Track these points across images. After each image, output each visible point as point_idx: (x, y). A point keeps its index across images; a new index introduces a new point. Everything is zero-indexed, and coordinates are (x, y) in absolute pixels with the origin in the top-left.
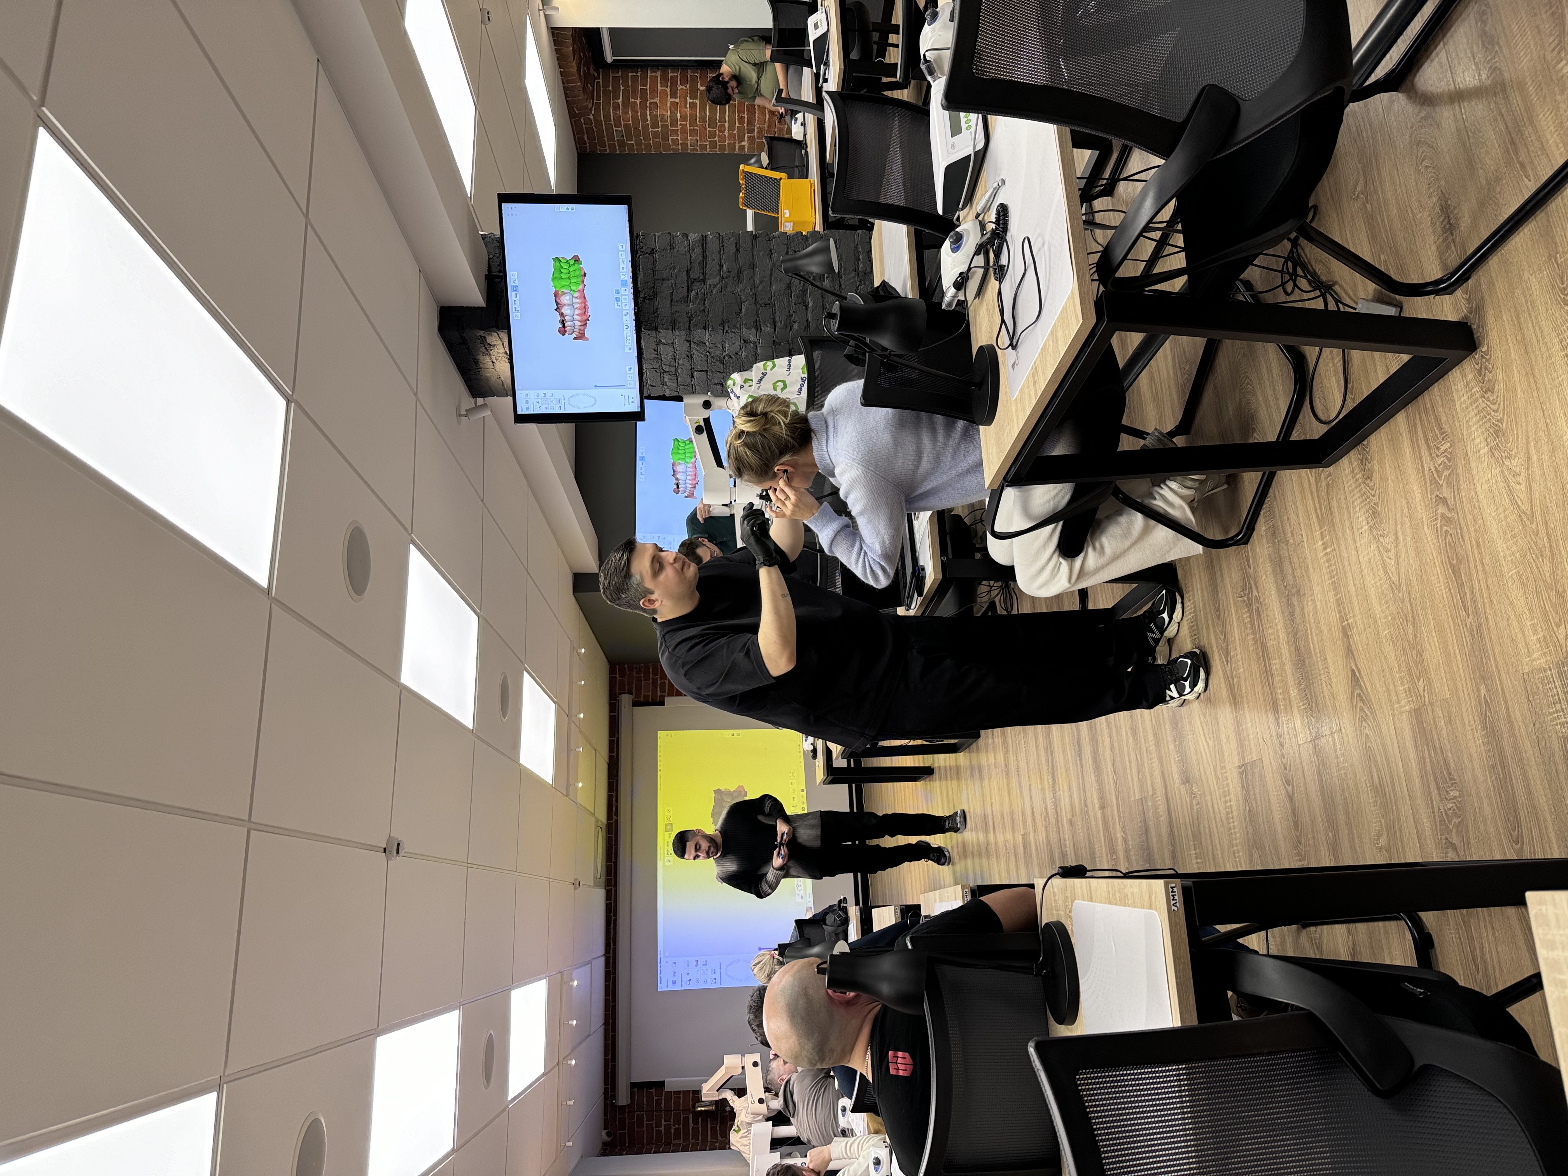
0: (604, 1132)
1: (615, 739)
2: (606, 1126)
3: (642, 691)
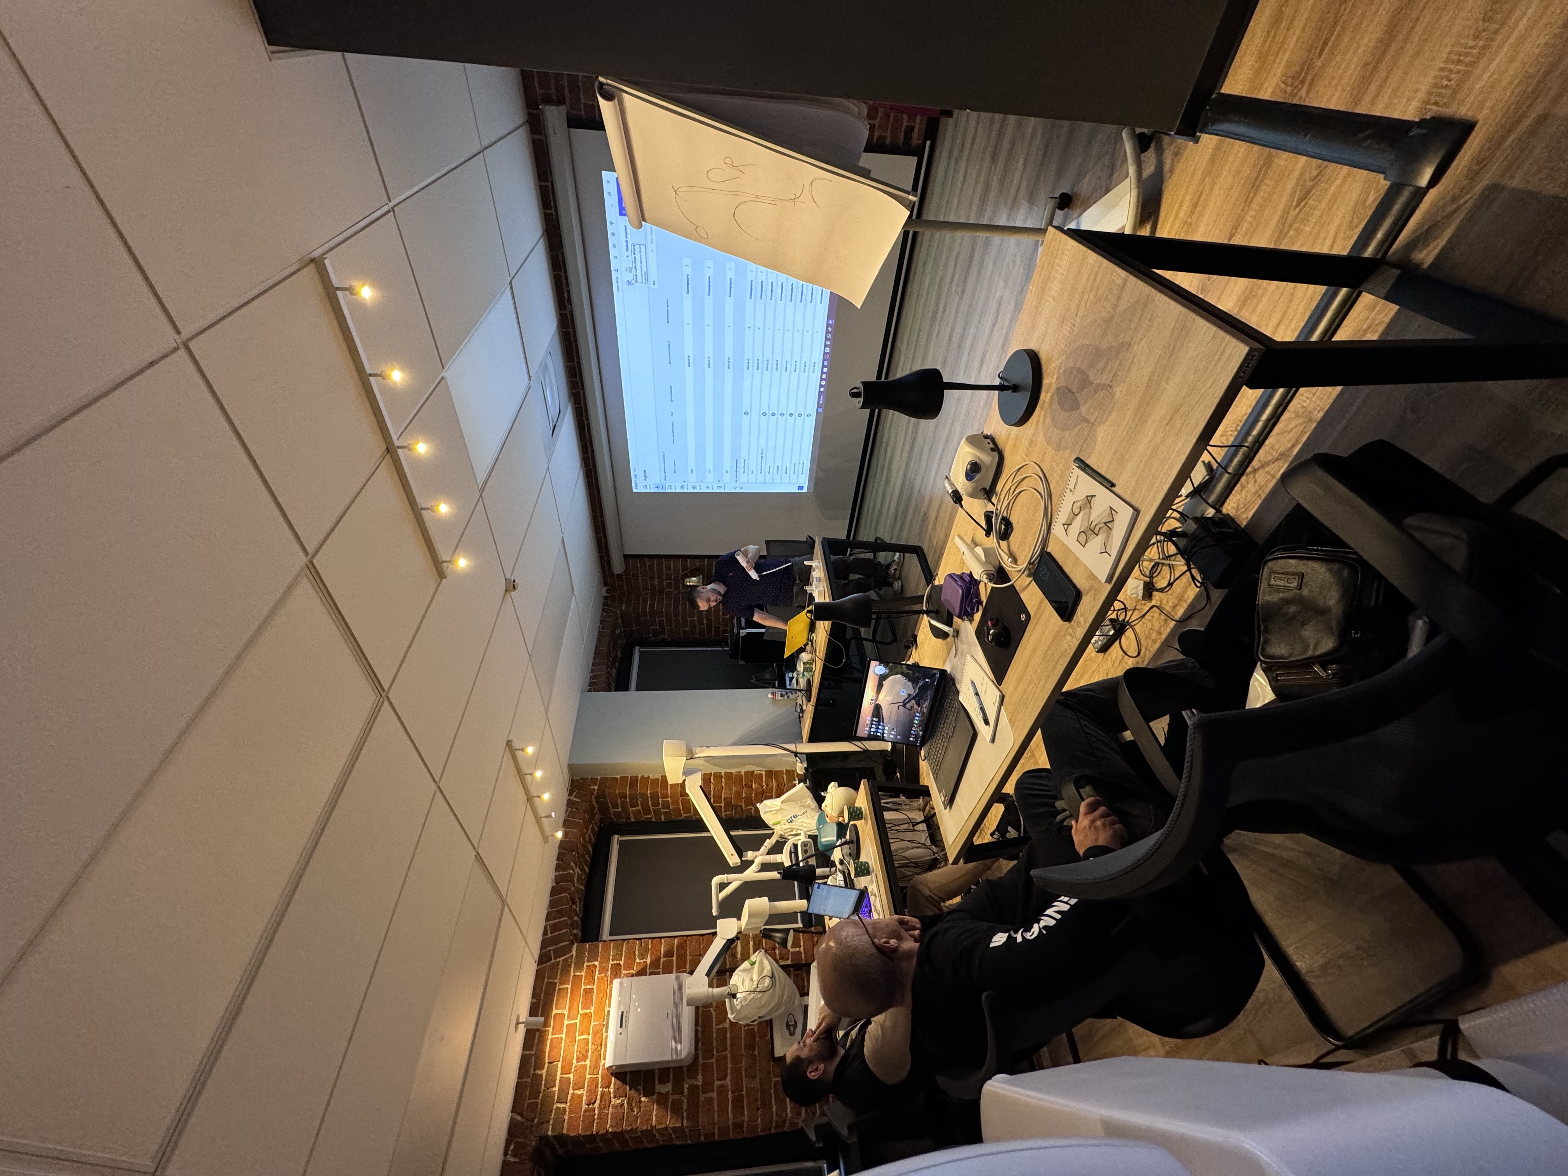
0: (604, 589)
1: (550, 184)
2: (606, 584)
3: (581, 96)
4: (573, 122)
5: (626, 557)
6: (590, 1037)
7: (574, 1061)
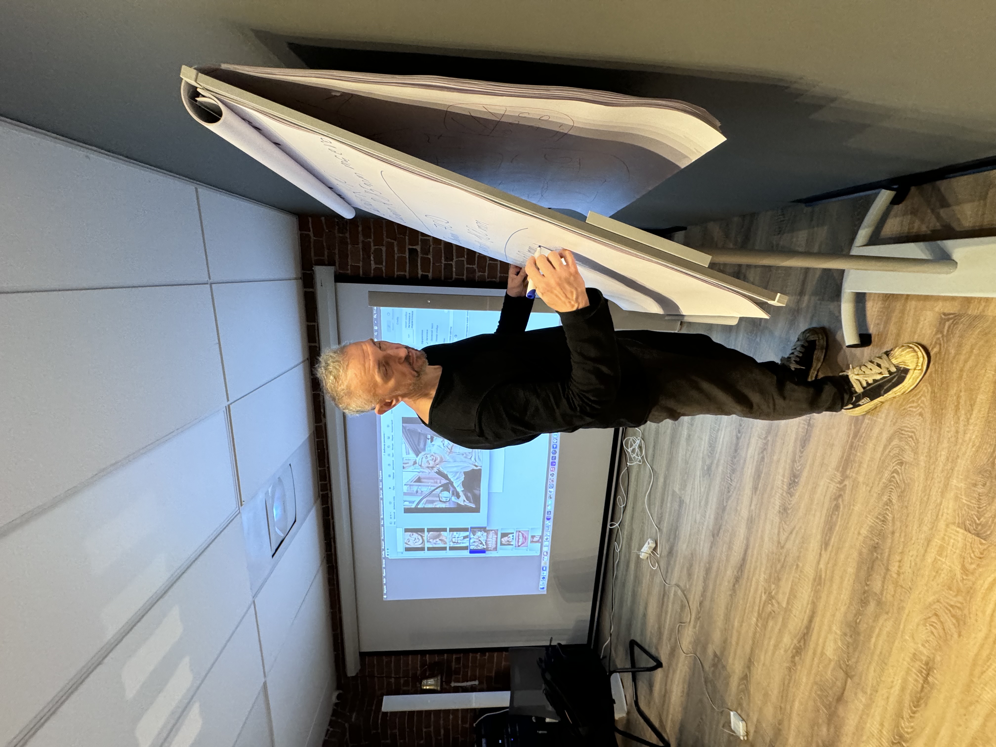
2: (338, 687)
3: (349, 260)
4: (340, 278)
5: (363, 655)
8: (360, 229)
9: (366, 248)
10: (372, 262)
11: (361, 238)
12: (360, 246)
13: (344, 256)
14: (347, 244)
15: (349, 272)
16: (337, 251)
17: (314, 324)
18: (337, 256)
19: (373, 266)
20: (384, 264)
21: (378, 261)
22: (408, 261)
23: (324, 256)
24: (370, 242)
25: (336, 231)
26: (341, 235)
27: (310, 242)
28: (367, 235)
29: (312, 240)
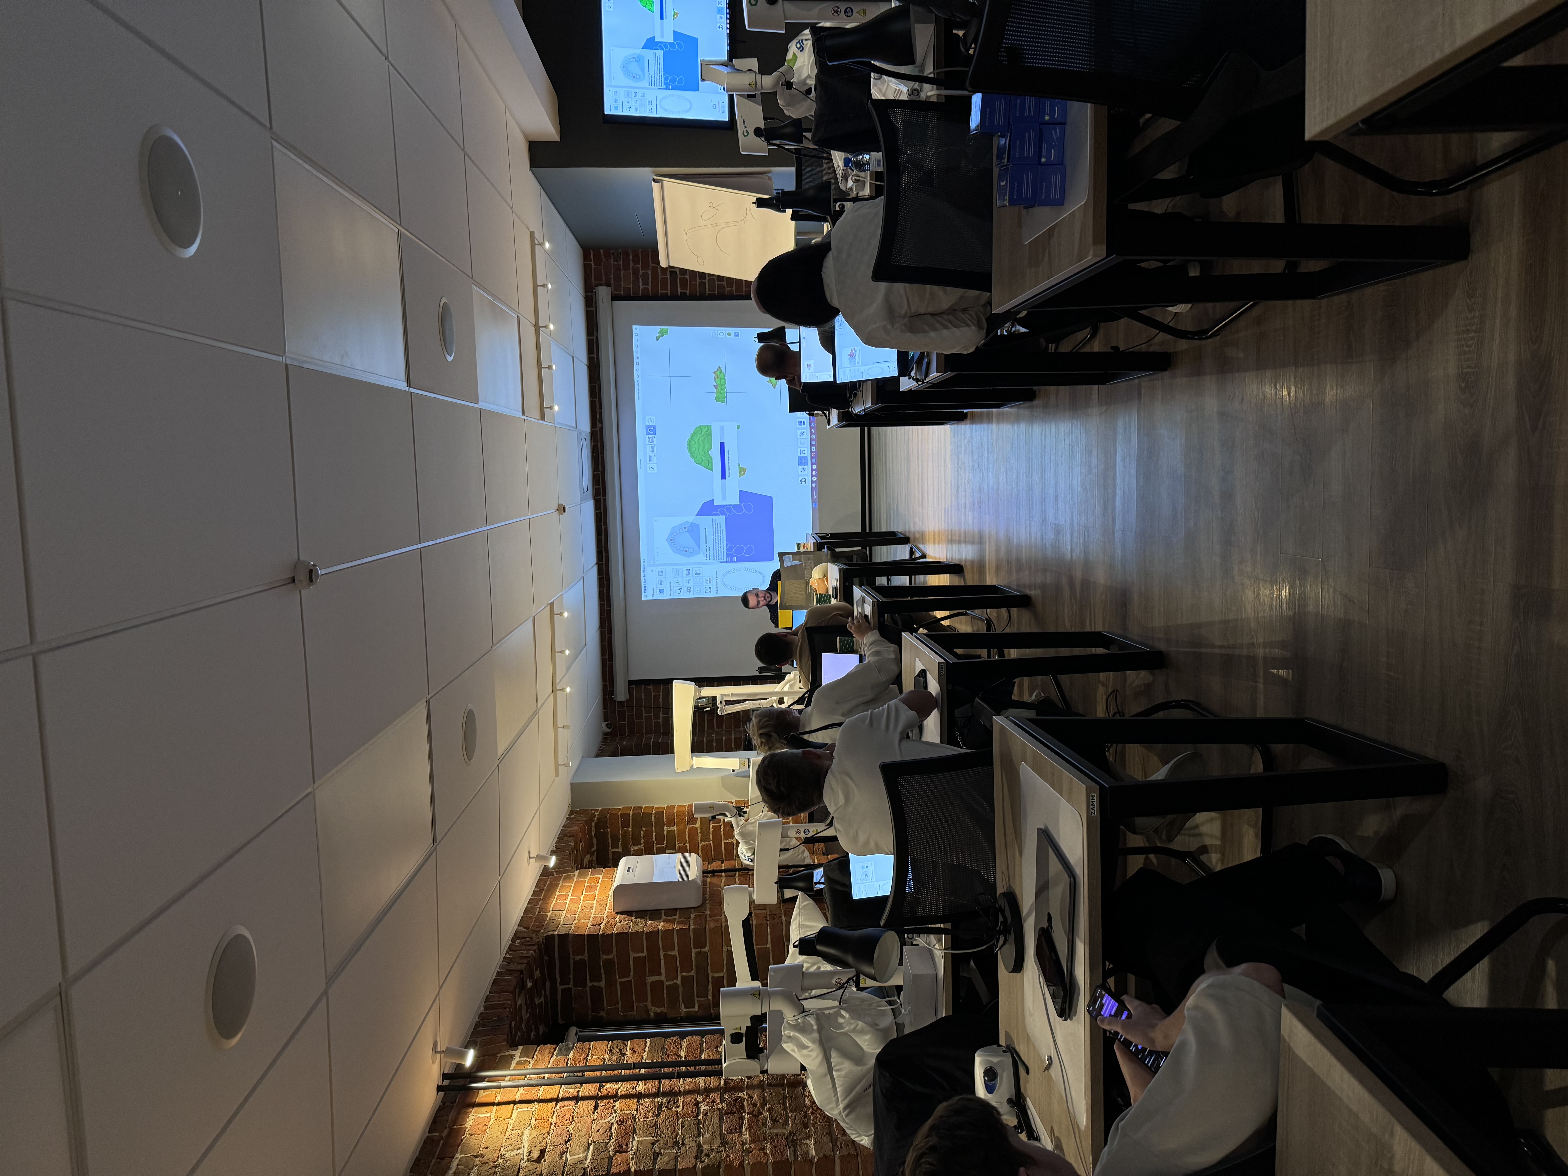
0: (604, 724)
1: (595, 338)
3: (622, 283)
4: (615, 298)
5: (631, 682)
6: (595, 902)
7: (579, 910)
8: (631, 257)
9: (636, 272)
10: (641, 284)
11: (631, 264)
12: (631, 271)
13: (618, 279)
14: (620, 270)
15: (622, 293)
16: (612, 276)
17: (592, 337)
18: (612, 280)
19: (641, 287)
20: (650, 285)
21: (646, 283)
22: (669, 281)
23: (602, 281)
24: (639, 267)
25: (612, 261)
26: (616, 263)
27: (591, 270)
28: (636, 262)
29: (593, 268)
